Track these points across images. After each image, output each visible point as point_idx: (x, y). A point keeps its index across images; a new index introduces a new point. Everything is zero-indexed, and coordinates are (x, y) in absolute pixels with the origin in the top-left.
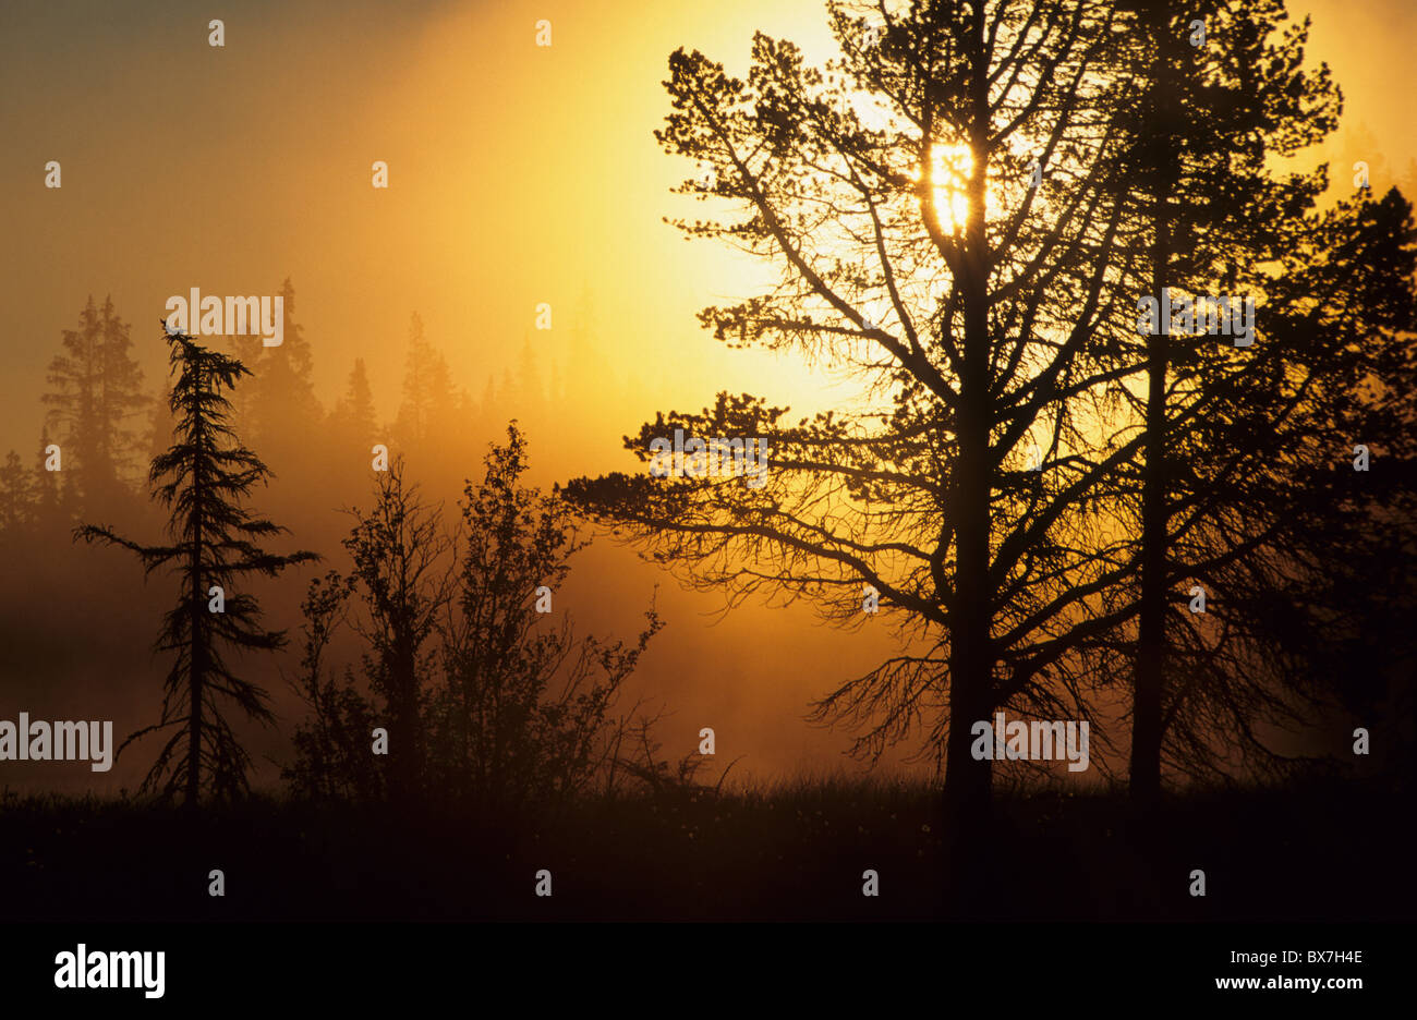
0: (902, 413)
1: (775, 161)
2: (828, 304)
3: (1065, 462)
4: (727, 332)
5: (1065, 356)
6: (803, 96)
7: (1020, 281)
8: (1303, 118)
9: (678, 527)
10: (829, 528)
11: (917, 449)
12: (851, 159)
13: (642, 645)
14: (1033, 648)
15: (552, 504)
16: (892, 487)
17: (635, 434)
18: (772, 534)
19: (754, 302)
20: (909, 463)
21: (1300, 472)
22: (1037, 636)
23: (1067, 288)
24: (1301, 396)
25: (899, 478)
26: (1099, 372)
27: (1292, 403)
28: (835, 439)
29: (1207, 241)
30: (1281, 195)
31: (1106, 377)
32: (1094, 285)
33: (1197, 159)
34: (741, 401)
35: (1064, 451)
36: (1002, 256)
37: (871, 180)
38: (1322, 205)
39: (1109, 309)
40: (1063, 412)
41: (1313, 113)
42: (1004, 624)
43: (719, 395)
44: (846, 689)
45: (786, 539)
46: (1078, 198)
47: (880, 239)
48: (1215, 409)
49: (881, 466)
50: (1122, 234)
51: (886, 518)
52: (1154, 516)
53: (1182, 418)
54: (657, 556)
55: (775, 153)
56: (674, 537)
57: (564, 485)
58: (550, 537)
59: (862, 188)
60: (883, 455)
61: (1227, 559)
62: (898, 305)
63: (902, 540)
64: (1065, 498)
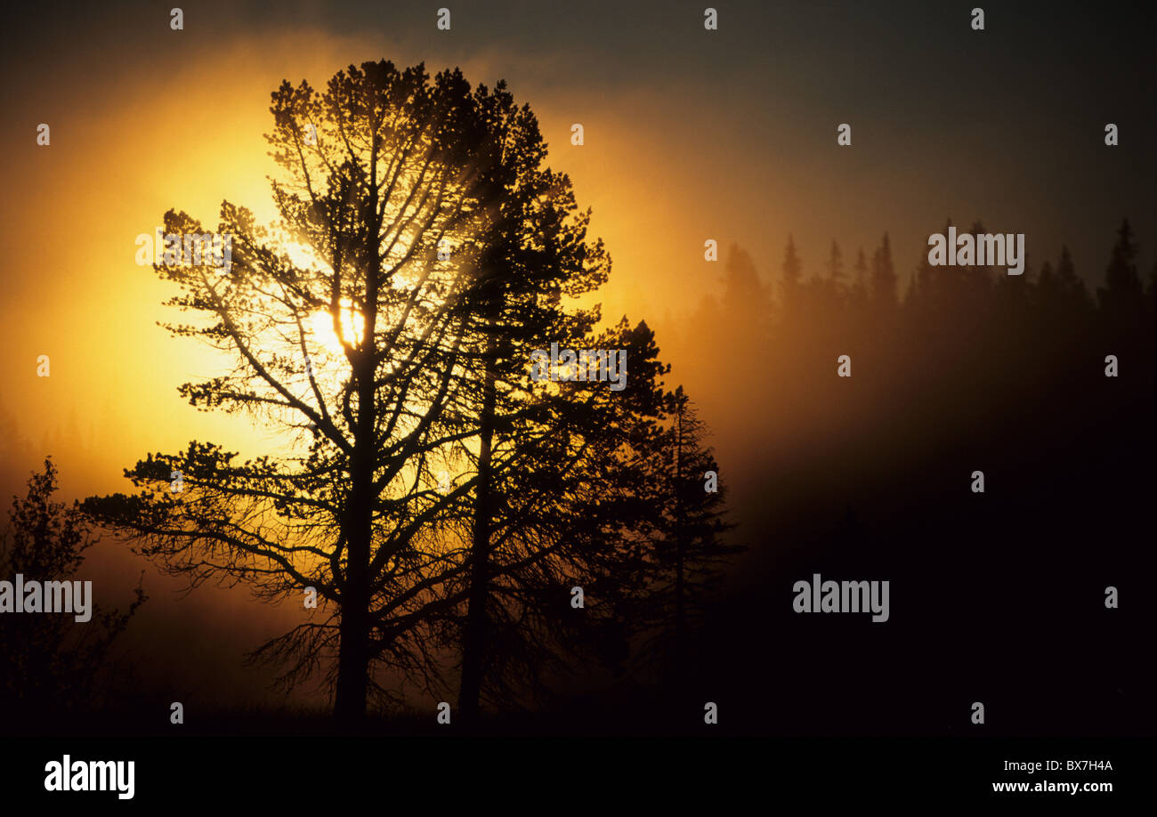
0: (314, 458)
1: (234, 287)
2: (267, 383)
3: (423, 494)
4: (198, 401)
5: (425, 424)
6: (254, 244)
7: (398, 373)
8: (585, 273)
9: (159, 532)
10: (262, 535)
11: (324, 483)
12: (285, 287)
13: (132, 613)
14: (397, 619)
15: (71, 513)
16: (306, 508)
17: (132, 467)
18: (223, 538)
19: (217, 381)
20: (318, 492)
21: (576, 506)
22: (400, 611)
23: (428, 379)
24: (580, 455)
25: (311, 502)
26: (447, 435)
27: (574, 460)
28: (269, 475)
29: (522, 352)
30: (570, 323)
31: (452, 439)
32: (446, 377)
33: (516, 297)
34: (206, 447)
35: (422, 487)
36: (385, 356)
37: (299, 302)
38: (597, 330)
39: (456, 393)
40: (422, 461)
41: (592, 270)
42: (378, 602)
43: (191, 443)
44: (271, 643)
45: (233, 542)
46: (437, 319)
47: (303, 342)
48: (522, 463)
49: (299, 494)
50: (465, 344)
51: (301, 529)
52: (481, 532)
53: (501, 468)
54: (144, 551)
55: (234, 281)
56: (156, 538)
57: (82, 501)
58: (71, 537)
59: (292, 306)
60: (299, 486)
61: (528, 562)
62: (314, 386)
63: (312, 544)
64: (421, 519)
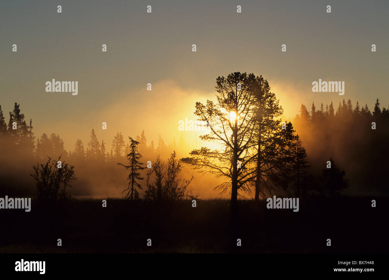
0: (226, 150)
1: (210, 117)
2: (216, 135)
3: (247, 157)
4: (203, 139)
5: (247, 143)
6: (213, 108)
7: (242, 133)
8: (278, 113)
9: (196, 165)
10: (216, 165)
11: (228, 155)
12: (220, 116)
13: (191, 180)
14: (243, 181)
15: (179, 161)
16: (225, 160)
17: (191, 152)
18: (209, 166)
19: (207, 135)
20: (227, 157)
21: (278, 158)
22: (243, 180)
23: (248, 134)
24: (278, 148)
25: (226, 159)
26: (252, 145)
27: (277, 149)
28: (217, 153)
29: (266, 128)
30: (276, 122)
31: (253, 146)
32: (251, 133)
33: (265, 117)
34: (205, 148)
35: (247, 155)
36: (239, 129)
37: (222, 119)
38: (281, 124)
39: (253, 137)
40: (247, 150)
41: (279, 112)
42: (239, 178)
43: (202, 147)
44: (218, 186)
45: (210, 166)
46: (249, 122)
47: (223, 127)
48: (267, 150)
49: (223, 157)
50: (255, 127)
51: (224, 164)
52: (259, 164)
53: (262, 151)
54: (193, 168)
55: (210, 116)
56: (196, 166)
57: (181, 159)
58: (179, 166)
59: (221, 120)
60: (223, 155)
61: (268, 170)
62: (226, 136)
63: (226, 167)
64: (247, 162)
